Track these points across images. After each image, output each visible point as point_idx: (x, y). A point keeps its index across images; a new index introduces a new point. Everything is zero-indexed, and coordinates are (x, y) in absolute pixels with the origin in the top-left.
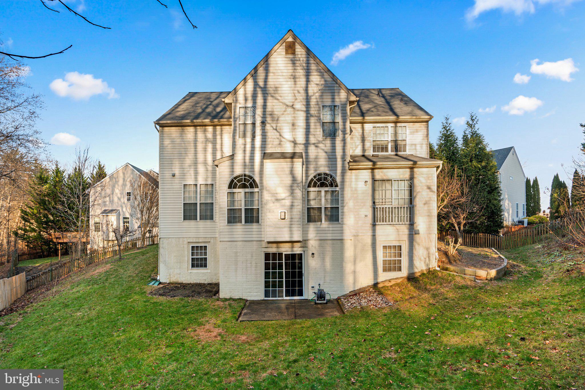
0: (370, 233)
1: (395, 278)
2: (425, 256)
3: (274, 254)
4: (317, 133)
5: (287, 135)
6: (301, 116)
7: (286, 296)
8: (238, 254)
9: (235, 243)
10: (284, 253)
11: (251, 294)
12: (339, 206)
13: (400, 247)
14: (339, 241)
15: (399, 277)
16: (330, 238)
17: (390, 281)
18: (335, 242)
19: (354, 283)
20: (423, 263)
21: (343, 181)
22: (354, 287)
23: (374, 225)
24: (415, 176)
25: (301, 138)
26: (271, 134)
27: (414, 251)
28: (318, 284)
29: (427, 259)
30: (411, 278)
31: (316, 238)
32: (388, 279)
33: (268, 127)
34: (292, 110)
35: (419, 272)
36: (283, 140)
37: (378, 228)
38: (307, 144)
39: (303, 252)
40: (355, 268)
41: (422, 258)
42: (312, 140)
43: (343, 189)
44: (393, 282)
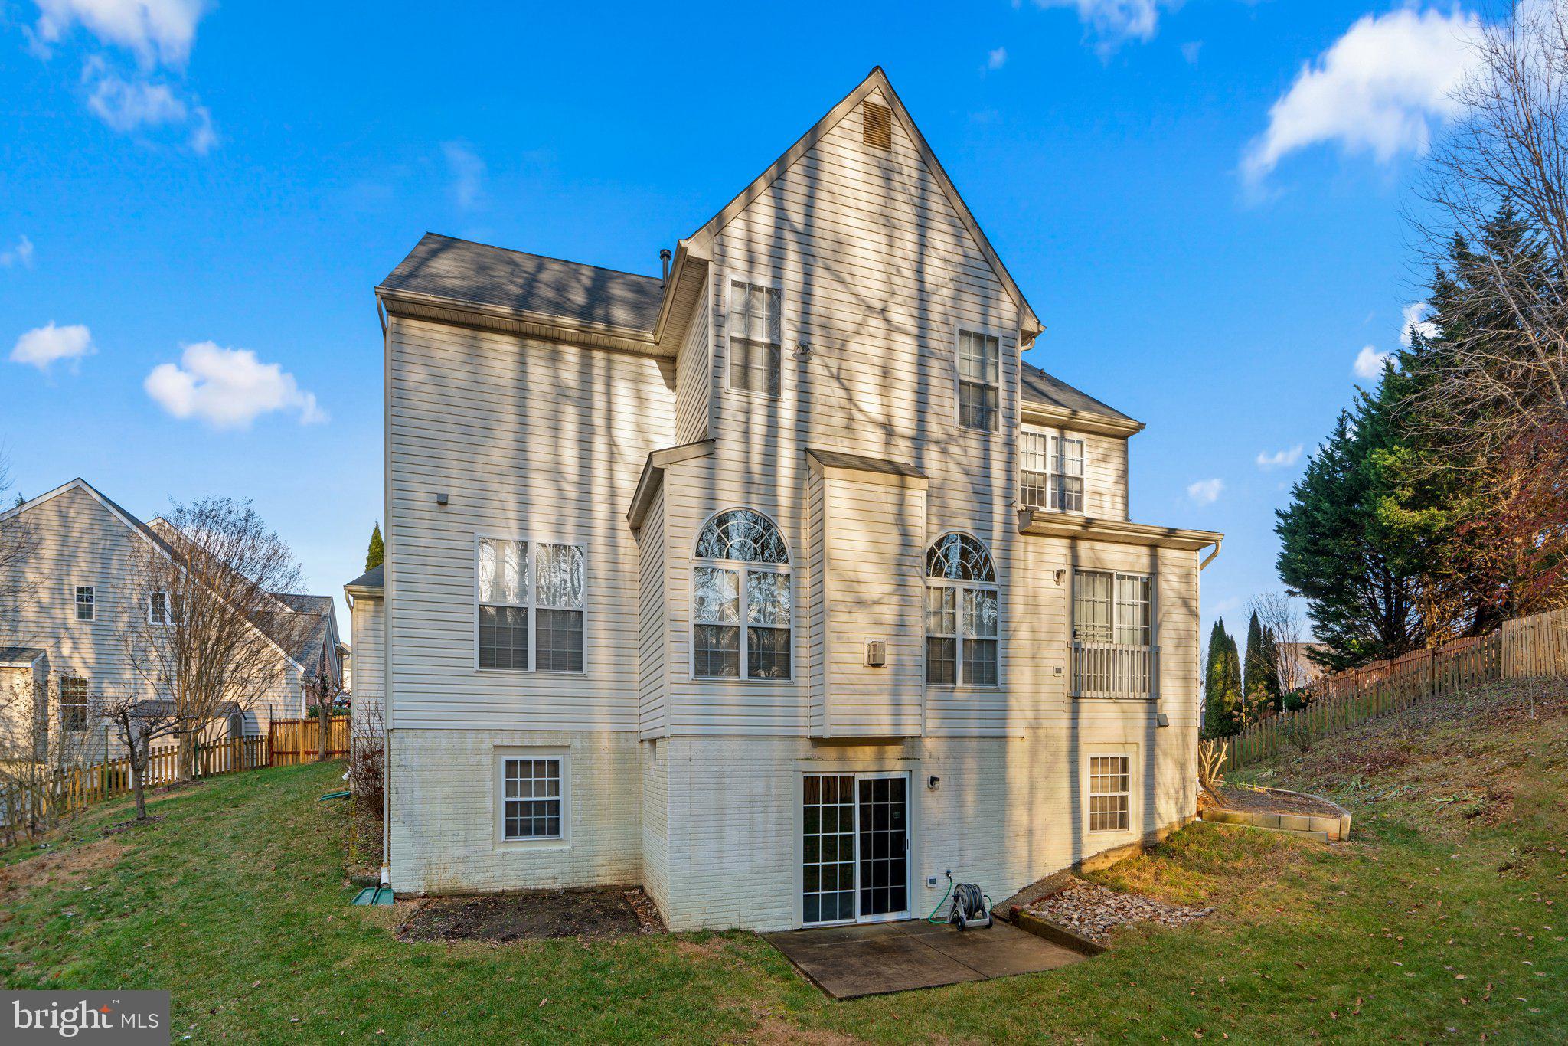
0: (1064, 721)
1: (1116, 845)
2: (1177, 786)
3: (829, 781)
4: (947, 406)
5: (870, 402)
6: (906, 349)
7: (862, 913)
8: (727, 781)
9: (718, 742)
10: (859, 777)
12: (998, 638)
13: (1125, 760)
14: (995, 743)
15: (1126, 843)
16: (975, 732)
17: (1106, 854)
18: (986, 743)
19: (1030, 865)
20: (1172, 802)
21: (1007, 567)
22: (1031, 876)
23: (1075, 699)
24: (1162, 569)
25: (904, 422)
26: (825, 390)
27: (1156, 772)
28: (944, 871)
29: (1181, 791)
30: (1150, 846)
31: (942, 732)
32: (1101, 849)
33: (816, 366)
34: (882, 324)
35: (1166, 828)
36: (857, 415)
37: (1085, 705)
38: (920, 440)
39: (906, 775)
40: (1031, 821)
41: (1172, 791)
42: (934, 429)
43: (1007, 586)
44: (1113, 860)
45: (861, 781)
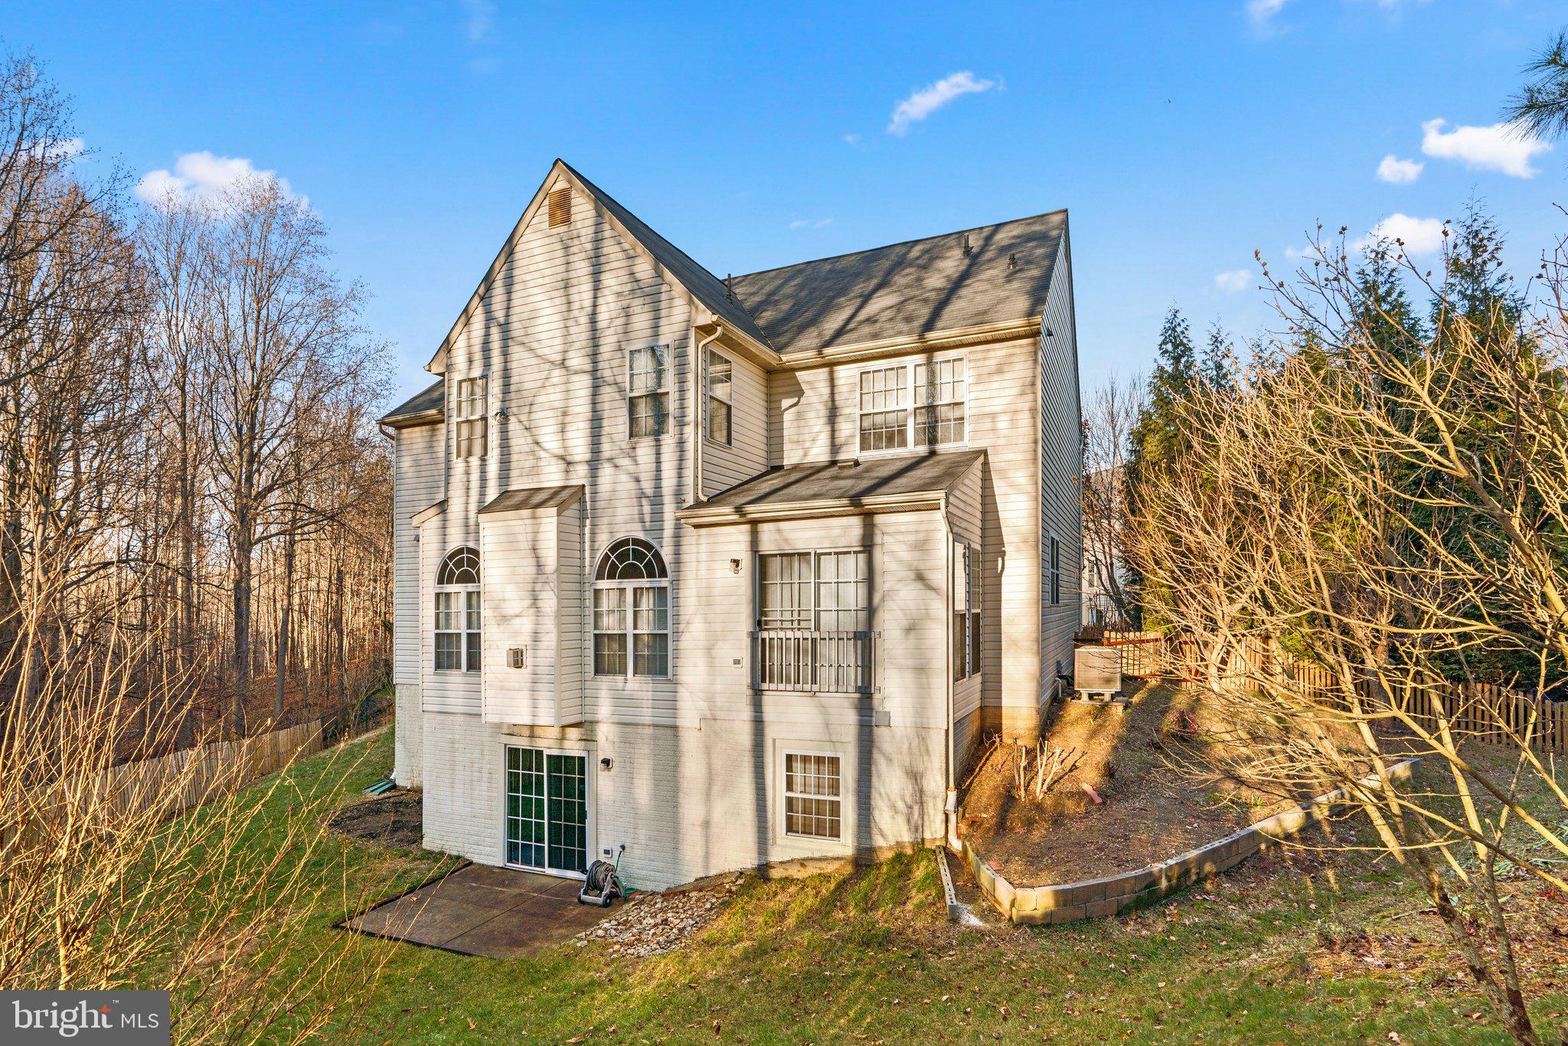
0: (746, 714)
1: (817, 855)
2: (909, 799)
3: (527, 752)
4: (616, 424)
5: (550, 441)
6: (582, 384)
7: (550, 866)
8: (457, 746)
9: (451, 717)
10: (546, 752)
11: (481, 848)
12: (669, 631)
13: (834, 762)
14: (669, 732)
15: (830, 855)
16: (648, 720)
17: (803, 863)
18: (661, 732)
19: (707, 856)
20: (901, 820)
21: (678, 562)
22: (707, 866)
23: (757, 693)
24: (878, 539)
25: (580, 449)
26: (519, 441)
27: (875, 780)
28: (620, 844)
29: (916, 808)
30: (864, 861)
31: (616, 719)
32: (797, 856)
33: (513, 425)
34: (563, 372)
35: (891, 848)
36: (543, 454)
37: (768, 700)
38: (594, 463)
39: (583, 754)
40: (709, 812)
41: (901, 805)
42: (607, 449)
43: (676, 582)
44: (812, 870)
45: (549, 757)
